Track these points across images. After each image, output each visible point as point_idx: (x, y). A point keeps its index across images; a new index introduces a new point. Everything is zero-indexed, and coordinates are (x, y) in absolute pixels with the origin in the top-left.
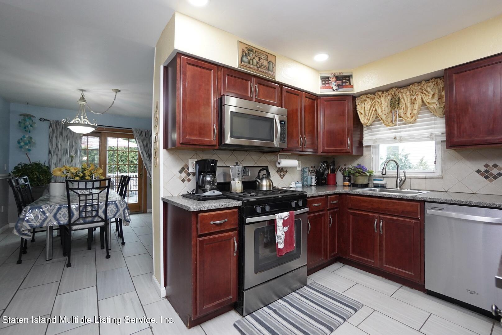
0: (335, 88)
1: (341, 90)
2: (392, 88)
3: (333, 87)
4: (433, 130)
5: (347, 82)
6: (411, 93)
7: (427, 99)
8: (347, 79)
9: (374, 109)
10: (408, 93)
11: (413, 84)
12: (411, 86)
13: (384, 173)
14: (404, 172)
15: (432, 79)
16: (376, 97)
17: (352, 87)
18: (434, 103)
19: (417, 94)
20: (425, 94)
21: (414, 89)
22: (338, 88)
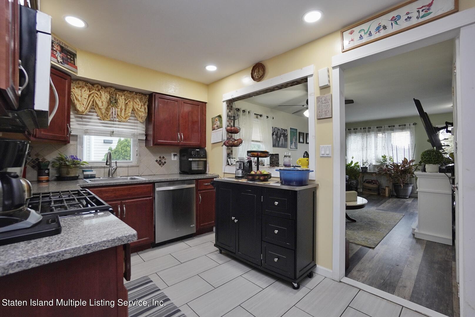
0: (60, 59)
1: (66, 66)
2: (111, 87)
3: (57, 58)
4: (136, 130)
5: (72, 60)
6: (125, 97)
7: (136, 106)
8: (72, 56)
9: (92, 100)
10: (123, 97)
11: (127, 91)
12: (126, 92)
13: (108, 164)
14: (116, 163)
15: (140, 93)
16: (94, 88)
17: (76, 68)
18: (142, 112)
19: (129, 100)
20: (136, 103)
21: (127, 95)
22: (63, 62)
